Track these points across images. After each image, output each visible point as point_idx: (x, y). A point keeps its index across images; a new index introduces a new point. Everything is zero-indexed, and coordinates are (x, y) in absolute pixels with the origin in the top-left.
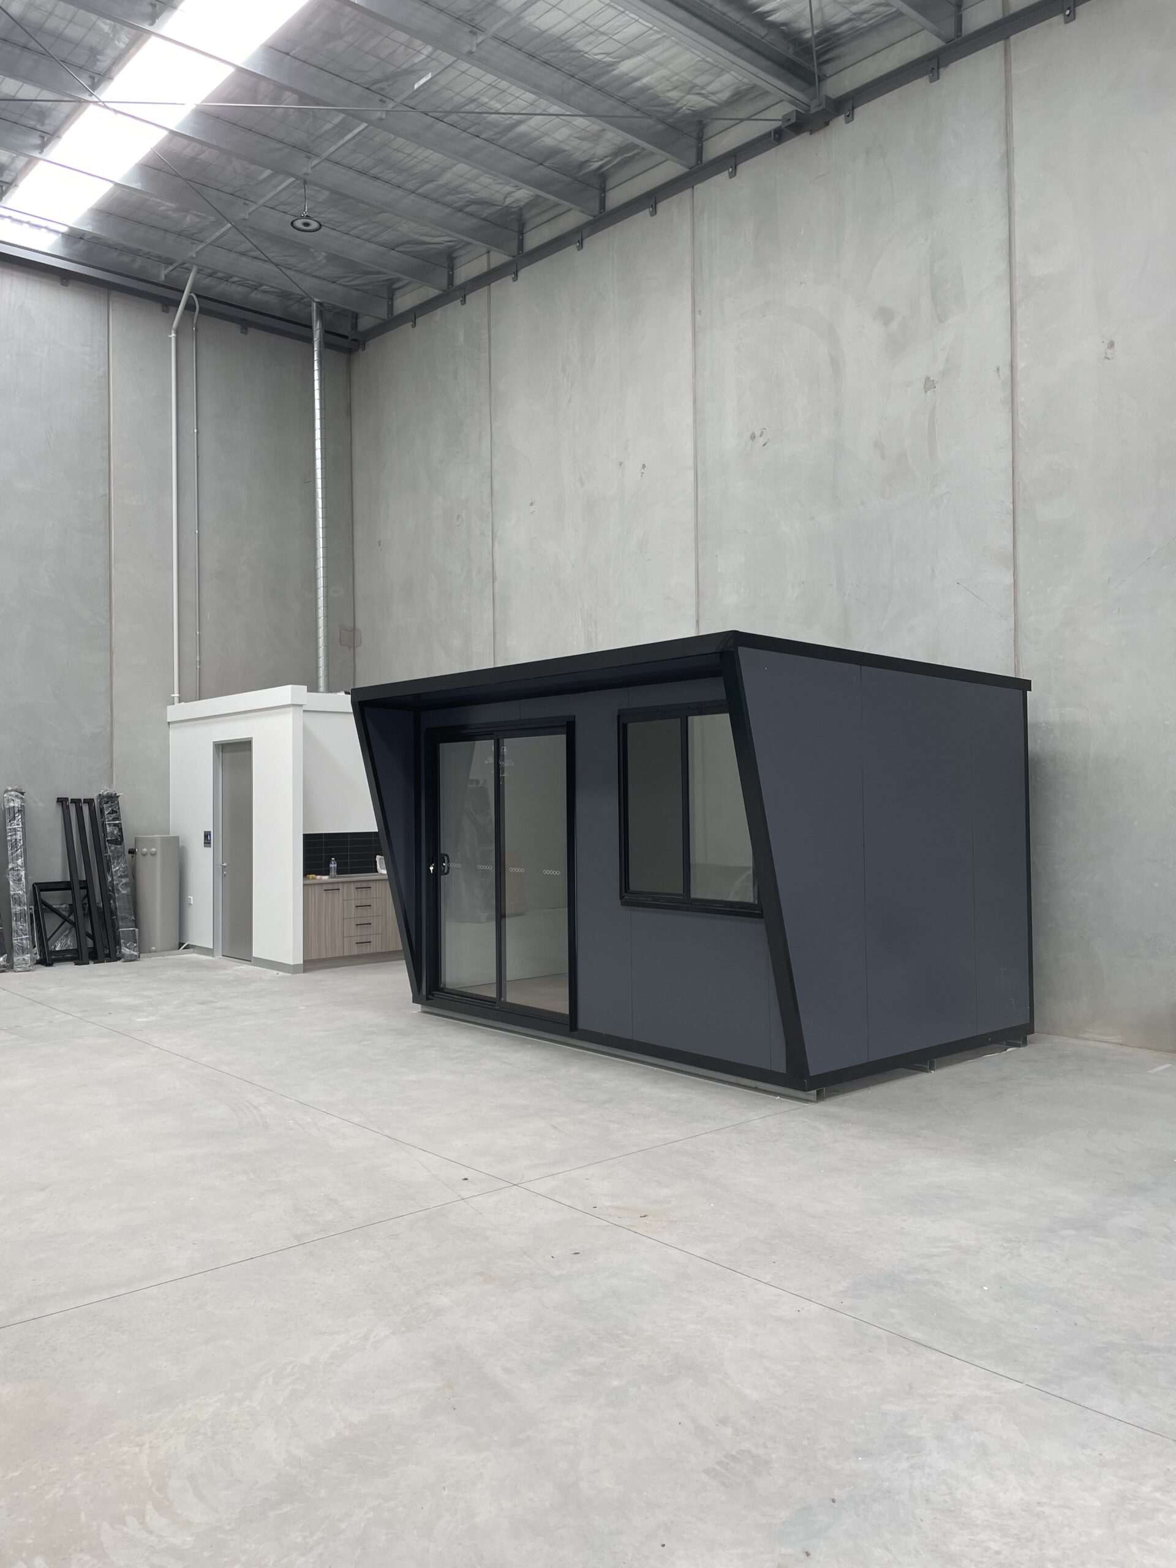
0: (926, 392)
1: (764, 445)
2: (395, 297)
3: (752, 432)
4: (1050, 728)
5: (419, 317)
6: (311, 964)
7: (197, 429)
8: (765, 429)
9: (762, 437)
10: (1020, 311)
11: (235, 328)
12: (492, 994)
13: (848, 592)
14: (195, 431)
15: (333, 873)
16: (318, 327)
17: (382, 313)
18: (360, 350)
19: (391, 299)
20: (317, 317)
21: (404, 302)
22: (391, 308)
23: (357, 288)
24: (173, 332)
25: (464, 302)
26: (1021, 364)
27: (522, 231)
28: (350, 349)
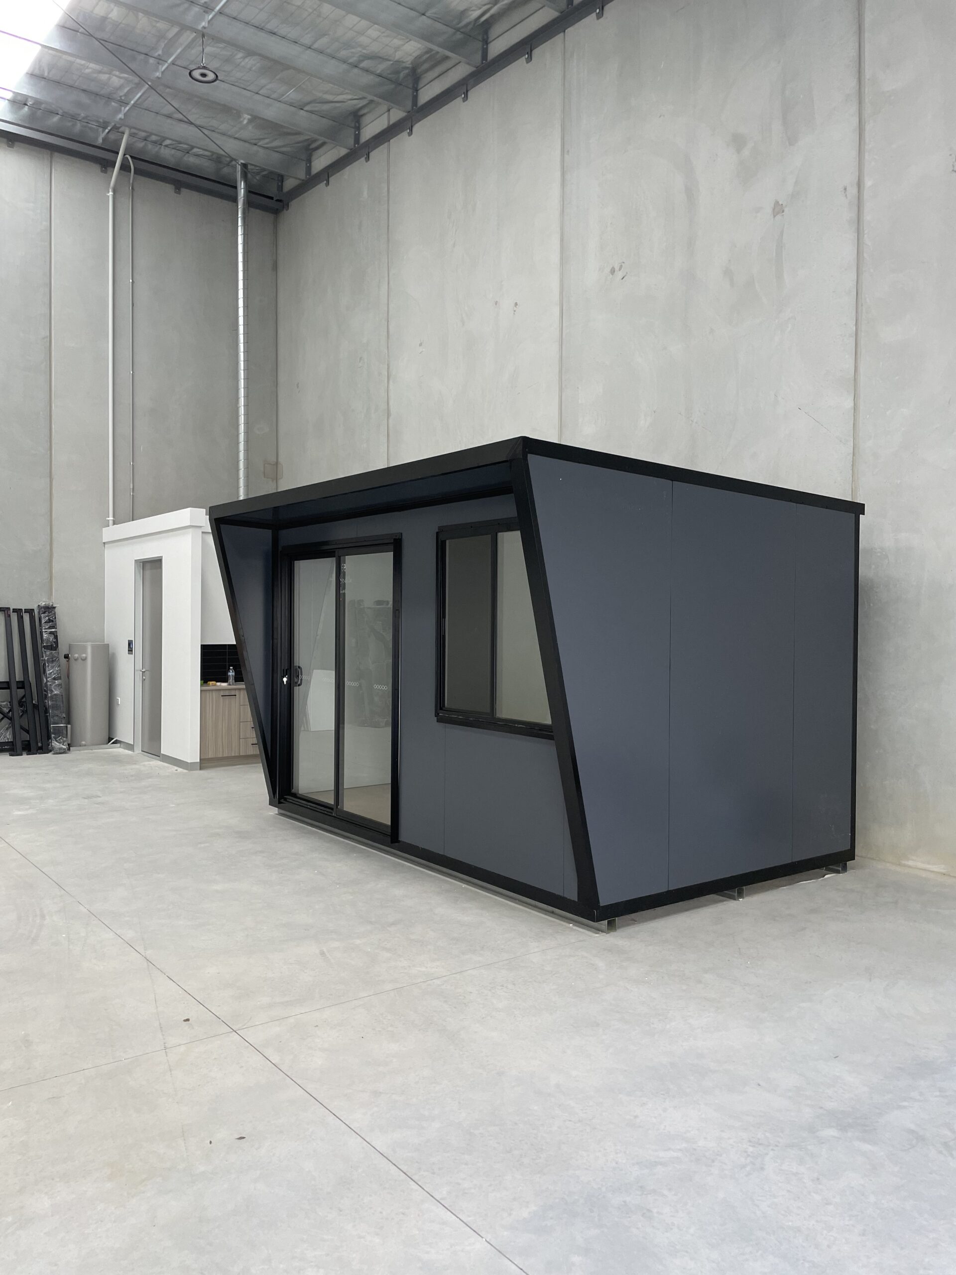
0: (774, 216)
1: (622, 279)
2: (314, 158)
3: (612, 267)
4: (884, 553)
5: (331, 176)
6: (205, 763)
7: (132, 280)
8: (623, 262)
9: (621, 271)
10: (868, 127)
11: (169, 188)
12: (331, 801)
13: (695, 421)
14: (131, 281)
15: (231, 680)
16: (242, 187)
17: (302, 175)
18: (285, 211)
19: (309, 161)
20: (241, 177)
21: (320, 162)
22: (309, 169)
23: (275, 150)
24: (110, 190)
25: (368, 159)
26: (868, 183)
27: (417, 88)
28: (277, 209)
